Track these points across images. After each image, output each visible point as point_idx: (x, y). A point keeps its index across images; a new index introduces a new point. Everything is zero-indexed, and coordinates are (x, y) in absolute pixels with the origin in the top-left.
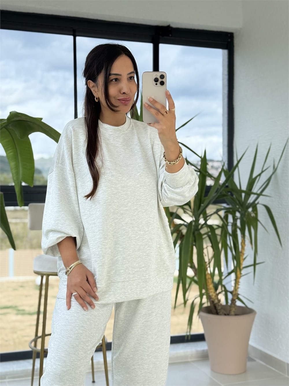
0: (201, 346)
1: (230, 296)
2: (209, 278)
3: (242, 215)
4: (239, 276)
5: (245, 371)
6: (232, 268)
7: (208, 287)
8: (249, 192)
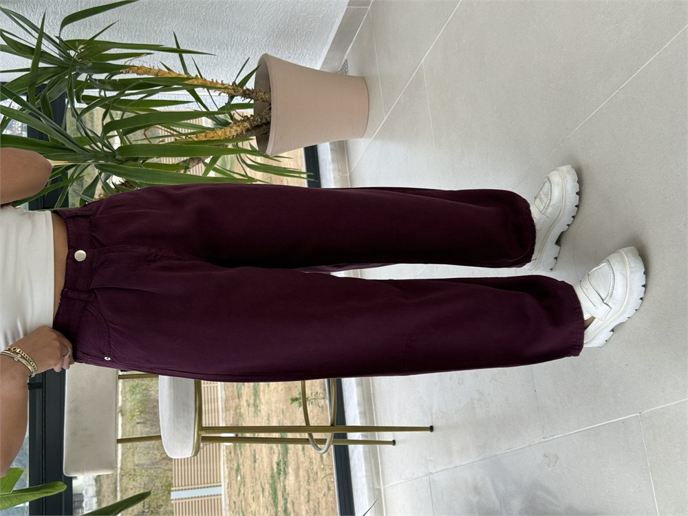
0: (326, 154)
1: (238, 100)
2: (206, 136)
3: (83, 70)
4: (200, 81)
5: (363, 79)
6: (185, 92)
7: (222, 138)
8: (35, 53)
